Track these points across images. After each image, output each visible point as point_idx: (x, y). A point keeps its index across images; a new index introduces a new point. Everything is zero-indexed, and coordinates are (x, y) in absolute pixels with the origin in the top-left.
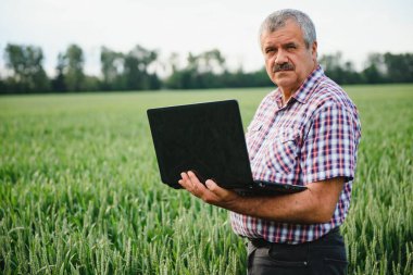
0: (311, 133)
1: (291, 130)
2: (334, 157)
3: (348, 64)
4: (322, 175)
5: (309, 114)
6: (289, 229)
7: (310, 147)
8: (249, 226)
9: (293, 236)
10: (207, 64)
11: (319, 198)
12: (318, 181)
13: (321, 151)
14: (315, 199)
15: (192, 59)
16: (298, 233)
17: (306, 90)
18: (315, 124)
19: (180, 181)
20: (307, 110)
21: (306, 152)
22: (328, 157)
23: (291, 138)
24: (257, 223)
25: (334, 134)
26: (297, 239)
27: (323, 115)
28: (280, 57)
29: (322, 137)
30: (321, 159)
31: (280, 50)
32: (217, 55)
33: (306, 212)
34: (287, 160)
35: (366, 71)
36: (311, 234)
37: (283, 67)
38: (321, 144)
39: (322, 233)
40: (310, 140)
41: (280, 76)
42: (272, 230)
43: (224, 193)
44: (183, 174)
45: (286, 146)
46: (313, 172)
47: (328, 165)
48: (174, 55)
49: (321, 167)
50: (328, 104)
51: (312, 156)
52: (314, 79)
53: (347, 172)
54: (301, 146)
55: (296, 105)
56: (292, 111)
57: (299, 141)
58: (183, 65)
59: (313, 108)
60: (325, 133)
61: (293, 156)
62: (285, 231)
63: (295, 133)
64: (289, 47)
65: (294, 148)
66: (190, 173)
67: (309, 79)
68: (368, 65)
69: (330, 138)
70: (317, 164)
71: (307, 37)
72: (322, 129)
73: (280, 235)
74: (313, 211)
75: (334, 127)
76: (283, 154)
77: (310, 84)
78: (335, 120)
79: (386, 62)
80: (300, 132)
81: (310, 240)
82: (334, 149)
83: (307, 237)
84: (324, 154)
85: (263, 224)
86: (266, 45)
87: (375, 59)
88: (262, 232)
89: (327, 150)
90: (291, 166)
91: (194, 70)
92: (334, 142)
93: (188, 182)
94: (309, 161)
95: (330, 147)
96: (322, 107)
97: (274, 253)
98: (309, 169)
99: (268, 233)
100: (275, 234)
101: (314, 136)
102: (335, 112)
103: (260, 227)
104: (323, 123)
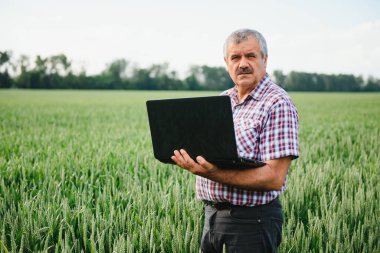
0: (268, 123)
1: (251, 121)
2: (286, 141)
3: (174, 73)
4: (278, 154)
5: (266, 108)
6: (248, 194)
7: (268, 134)
8: (217, 192)
9: (252, 200)
10: (53, 67)
11: (276, 171)
12: (275, 159)
13: (276, 137)
14: (273, 171)
15: (40, 62)
16: (255, 198)
17: (259, 90)
18: (272, 116)
19: (173, 157)
20: (263, 106)
21: (265, 137)
22: (281, 142)
23: (252, 125)
24: (223, 190)
25: (286, 124)
26: (254, 202)
27: (278, 110)
28: (243, 62)
29: (277, 126)
30: (277, 142)
31: (243, 58)
32: (64, 60)
33: (266, 182)
34: (249, 143)
35: (188, 80)
36: (264, 199)
37: (245, 71)
38: (277, 131)
39: (272, 199)
40: (268, 128)
41: (242, 78)
42: (235, 195)
43: (210, 166)
44: (176, 152)
45: (248, 132)
46: (270, 152)
47: (282, 147)
48: (24, 58)
49: (277, 148)
50: (281, 102)
51: (270, 140)
52: (265, 82)
53: (296, 153)
54: (260, 133)
55: (252, 102)
56: (249, 106)
57: (259, 129)
58: (32, 66)
59: (269, 104)
60: (280, 123)
61: (254, 140)
62: (245, 197)
63: (256, 122)
64: (250, 56)
65: (254, 134)
66: (182, 151)
67: (261, 82)
68: (189, 74)
69: (283, 127)
70: (274, 146)
71: (262, 49)
72: (277, 120)
73: (242, 199)
74: (272, 181)
75: (286, 119)
76: (246, 138)
77: (262, 86)
78: (286, 113)
79: (204, 72)
80: (260, 122)
81: (264, 203)
82: (286, 135)
83: (261, 201)
84: (279, 138)
85: (228, 191)
86: (232, 54)
87: (195, 70)
88: (228, 197)
89: (281, 135)
90: (252, 147)
91: (43, 71)
92: (286, 130)
93: (181, 158)
94: (267, 144)
95: (283, 133)
96: (277, 104)
97: (235, 213)
98: (267, 150)
99: (232, 198)
100: (238, 199)
101: (271, 125)
102: (286, 108)
103: (225, 194)
104: (277, 115)
